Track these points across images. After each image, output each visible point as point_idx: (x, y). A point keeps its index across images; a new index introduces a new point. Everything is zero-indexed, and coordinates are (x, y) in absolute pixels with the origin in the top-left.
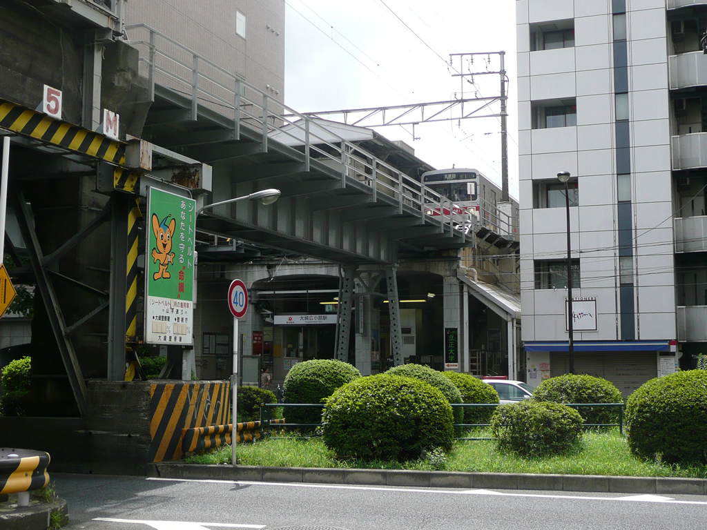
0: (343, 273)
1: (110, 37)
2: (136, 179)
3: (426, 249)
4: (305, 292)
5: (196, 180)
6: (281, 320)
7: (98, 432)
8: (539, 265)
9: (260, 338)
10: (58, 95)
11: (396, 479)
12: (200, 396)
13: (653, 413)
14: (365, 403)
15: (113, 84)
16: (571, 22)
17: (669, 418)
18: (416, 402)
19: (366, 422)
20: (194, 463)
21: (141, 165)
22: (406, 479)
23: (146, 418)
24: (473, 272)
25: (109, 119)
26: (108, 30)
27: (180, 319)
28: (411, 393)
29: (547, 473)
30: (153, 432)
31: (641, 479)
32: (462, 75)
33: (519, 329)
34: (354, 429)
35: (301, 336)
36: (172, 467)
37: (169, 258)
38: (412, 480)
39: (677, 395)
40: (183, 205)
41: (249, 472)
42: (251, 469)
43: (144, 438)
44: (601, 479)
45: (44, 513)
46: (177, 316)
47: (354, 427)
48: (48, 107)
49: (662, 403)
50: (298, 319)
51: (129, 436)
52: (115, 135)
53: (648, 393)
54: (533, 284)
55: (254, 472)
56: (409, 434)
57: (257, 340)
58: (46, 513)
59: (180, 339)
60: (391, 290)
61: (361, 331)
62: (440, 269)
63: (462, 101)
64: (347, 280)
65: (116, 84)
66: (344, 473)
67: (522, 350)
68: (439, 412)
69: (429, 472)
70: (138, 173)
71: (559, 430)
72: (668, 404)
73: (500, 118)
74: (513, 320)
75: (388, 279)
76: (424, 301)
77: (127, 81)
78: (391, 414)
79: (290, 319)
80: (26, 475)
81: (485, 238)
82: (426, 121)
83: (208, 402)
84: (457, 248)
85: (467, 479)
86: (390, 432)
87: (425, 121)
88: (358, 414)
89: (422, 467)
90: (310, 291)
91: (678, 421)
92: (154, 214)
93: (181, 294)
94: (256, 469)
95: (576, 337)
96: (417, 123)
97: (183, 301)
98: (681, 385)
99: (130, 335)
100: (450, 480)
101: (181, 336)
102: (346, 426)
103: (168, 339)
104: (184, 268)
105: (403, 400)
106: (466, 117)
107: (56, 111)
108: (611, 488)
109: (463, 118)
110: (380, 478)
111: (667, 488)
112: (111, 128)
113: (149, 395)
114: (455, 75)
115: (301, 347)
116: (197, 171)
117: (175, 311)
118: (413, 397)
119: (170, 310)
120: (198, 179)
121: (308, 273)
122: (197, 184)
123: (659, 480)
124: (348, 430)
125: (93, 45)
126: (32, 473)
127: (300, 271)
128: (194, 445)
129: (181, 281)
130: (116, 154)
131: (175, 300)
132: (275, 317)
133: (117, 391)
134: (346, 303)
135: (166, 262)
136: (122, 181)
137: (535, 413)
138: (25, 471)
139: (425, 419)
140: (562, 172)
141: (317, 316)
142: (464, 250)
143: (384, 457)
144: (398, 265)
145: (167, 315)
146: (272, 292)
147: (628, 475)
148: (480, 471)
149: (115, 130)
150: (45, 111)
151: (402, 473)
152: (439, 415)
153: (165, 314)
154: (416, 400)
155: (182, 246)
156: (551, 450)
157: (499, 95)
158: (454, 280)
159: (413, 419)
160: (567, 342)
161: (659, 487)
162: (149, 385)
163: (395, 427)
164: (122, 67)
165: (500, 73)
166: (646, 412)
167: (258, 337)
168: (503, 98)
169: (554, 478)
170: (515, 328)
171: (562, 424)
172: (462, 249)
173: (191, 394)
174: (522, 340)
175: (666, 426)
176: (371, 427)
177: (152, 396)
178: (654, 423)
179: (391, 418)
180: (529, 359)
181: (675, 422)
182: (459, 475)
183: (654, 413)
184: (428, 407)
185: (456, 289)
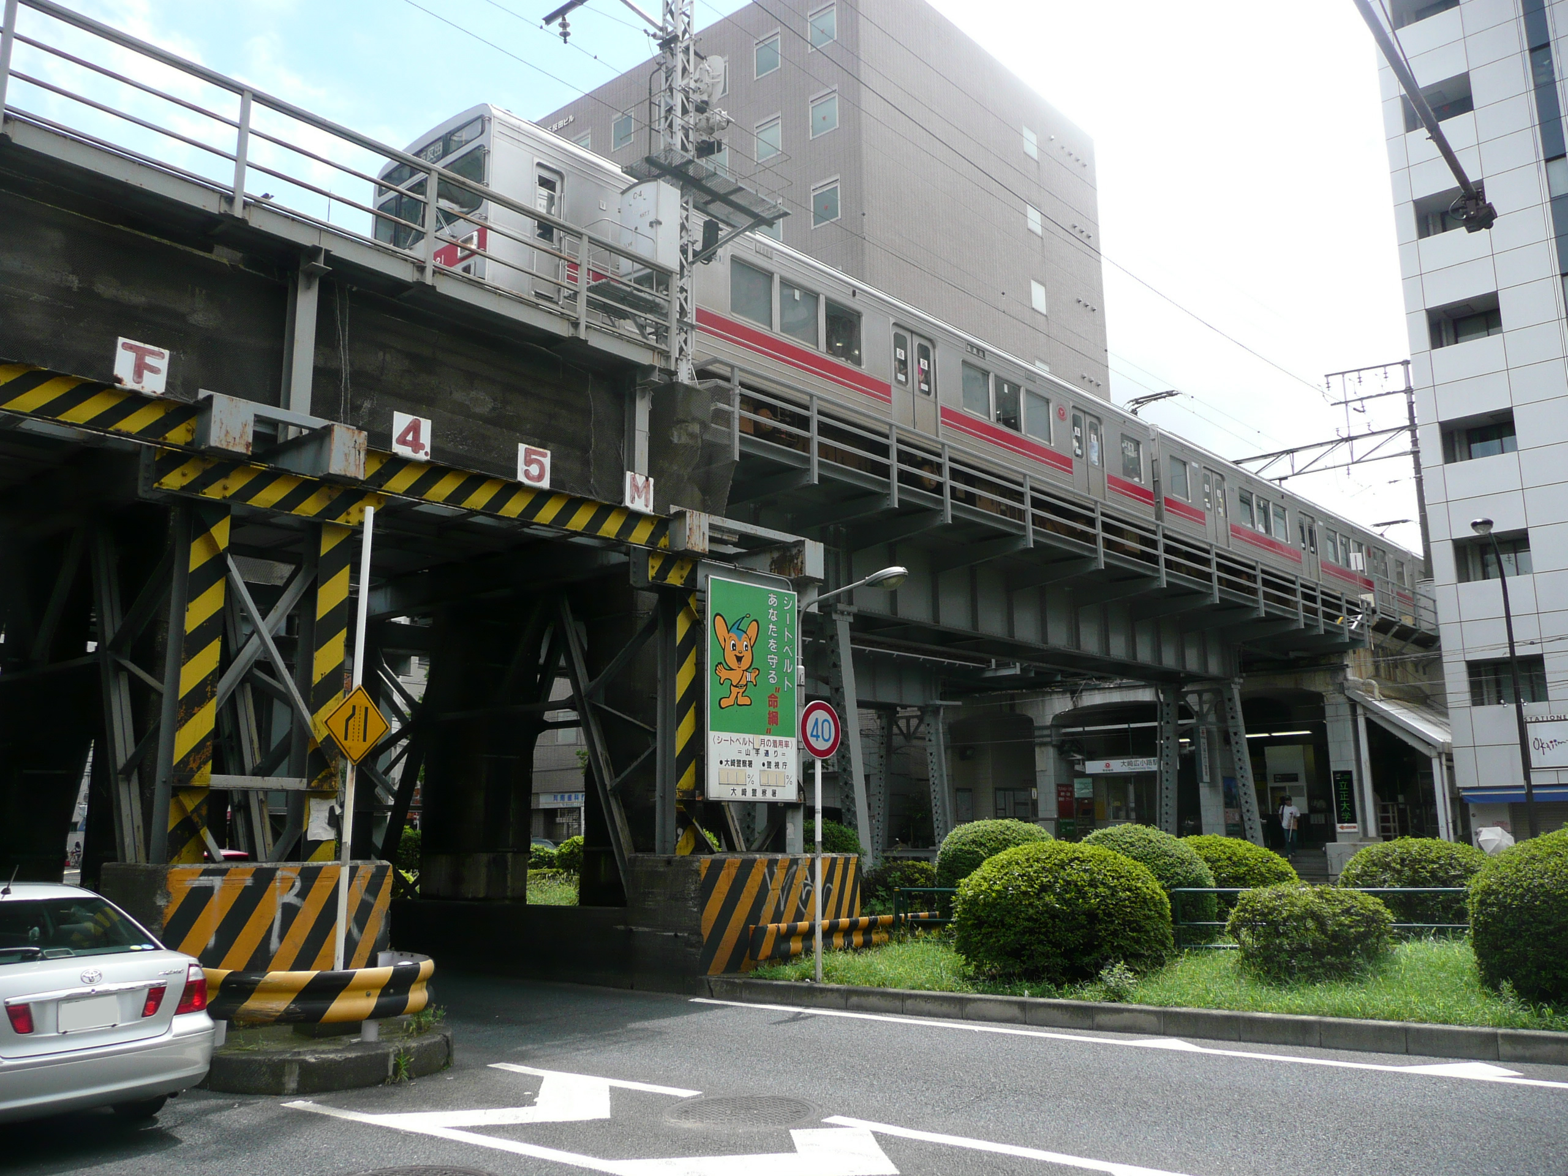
0: (1161, 697)
1: (656, 377)
2: (690, 567)
3: (1292, 655)
4: (1126, 726)
5: (799, 564)
6: (1094, 767)
7: (641, 929)
8: (1474, 668)
9: (1069, 794)
10: (544, 456)
11: (1042, 1014)
12: (790, 879)
13: (1502, 906)
14: (1006, 889)
15: (671, 442)
16: (1493, 298)
17: (1532, 916)
18: (1091, 885)
19: (1007, 918)
20: (760, 977)
21: (689, 546)
22: (1056, 1014)
23: (695, 910)
24: (1370, 684)
25: (635, 486)
26: (652, 368)
27: (773, 765)
28: (1085, 871)
29: (1297, 1013)
30: (706, 930)
31: (1468, 1032)
32: (1346, 403)
33: (1450, 769)
34: (990, 930)
35: (1131, 788)
36: (728, 983)
37: (749, 676)
38: (1066, 1017)
39: (1546, 873)
40: (773, 600)
41: (829, 994)
42: (832, 990)
43: (694, 938)
44: (1391, 1028)
45: (384, 1054)
46: (766, 760)
47: (991, 926)
48: (527, 474)
49: (1517, 887)
50: (1118, 766)
51: (676, 935)
52: (647, 506)
53: (1497, 868)
54: (1467, 696)
55: (835, 995)
56: (1075, 939)
57: (1065, 796)
58: (387, 1055)
59: (774, 793)
60: (1233, 718)
61: (1206, 778)
62: (1318, 683)
63: (1350, 439)
64: (1168, 705)
65: (676, 440)
66: (962, 1002)
67: (1461, 803)
68: (1131, 902)
69: (1097, 1004)
70: (692, 559)
71: (1335, 936)
72: (1529, 890)
73: (1411, 458)
74: (1439, 755)
75: (1227, 701)
76: (1308, 732)
77: (692, 436)
78: (1046, 905)
79: (1108, 766)
80: (368, 995)
81: (1390, 634)
82: (1299, 473)
83: (806, 885)
84: (1342, 650)
85: (1153, 1019)
86: (1045, 934)
87: (1297, 474)
88: (992, 905)
89: (1089, 996)
90: (1132, 726)
91: (1549, 923)
92: (718, 614)
93: (773, 727)
94: (838, 990)
95: (1536, 779)
96: (1286, 478)
97: (778, 738)
98: (1556, 853)
99: (685, 787)
100: (1125, 1018)
101: (774, 788)
102: (980, 924)
103: (749, 793)
104: (777, 690)
105: (1068, 883)
106: (1358, 462)
107: (540, 477)
108: (1411, 1047)
109: (1353, 463)
110: (1015, 1011)
111: (1520, 1050)
112: (639, 497)
113: (699, 875)
114: (1335, 404)
115: (1133, 805)
116: (800, 552)
117: (762, 752)
118: (1086, 877)
119: (753, 752)
120: (802, 563)
121: (1126, 699)
122: (801, 570)
123: (1504, 1036)
124: (983, 931)
125: (635, 390)
126: (379, 991)
127: (1116, 697)
128: (766, 948)
129: (772, 709)
130: (653, 533)
131: (762, 737)
132: (1087, 763)
133: (662, 869)
134: (1168, 738)
135: (743, 682)
136: (663, 572)
137: (1293, 904)
138: (366, 988)
139: (1105, 914)
140: (1479, 520)
141: (1145, 760)
142: (1354, 653)
143: (1033, 976)
144: (1241, 681)
145: (747, 758)
146: (1081, 729)
147: (1445, 1022)
148: (1178, 1005)
149: (647, 500)
150: (521, 477)
151: (1049, 1005)
152: (1132, 908)
153: (743, 757)
154: (1093, 883)
155: (773, 659)
156: (1321, 970)
157: (1407, 423)
158: (1341, 699)
159: (1084, 913)
160: (1521, 787)
161: (1505, 1049)
162: (698, 861)
163: (1053, 927)
164: (681, 416)
165: (1405, 391)
166: (1492, 905)
167: (1065, 792)
168: (1412, 427)
169: (1303, 1022)
170: (1444, 768)
171: (1341, 924)
172: (1351, 652)
173: (772, 874)
174: (1459, 784)
175: (1527, 930)
176: (1014, 926)
177: (703, 875)
178: (1507, 925)
179: (1046, 911)
180: (1474, 815)
181: (1542, 922)
182: (1141, 1011)
183: (1505, 907)
184: (1112, 895)
185: (1346, 710)
